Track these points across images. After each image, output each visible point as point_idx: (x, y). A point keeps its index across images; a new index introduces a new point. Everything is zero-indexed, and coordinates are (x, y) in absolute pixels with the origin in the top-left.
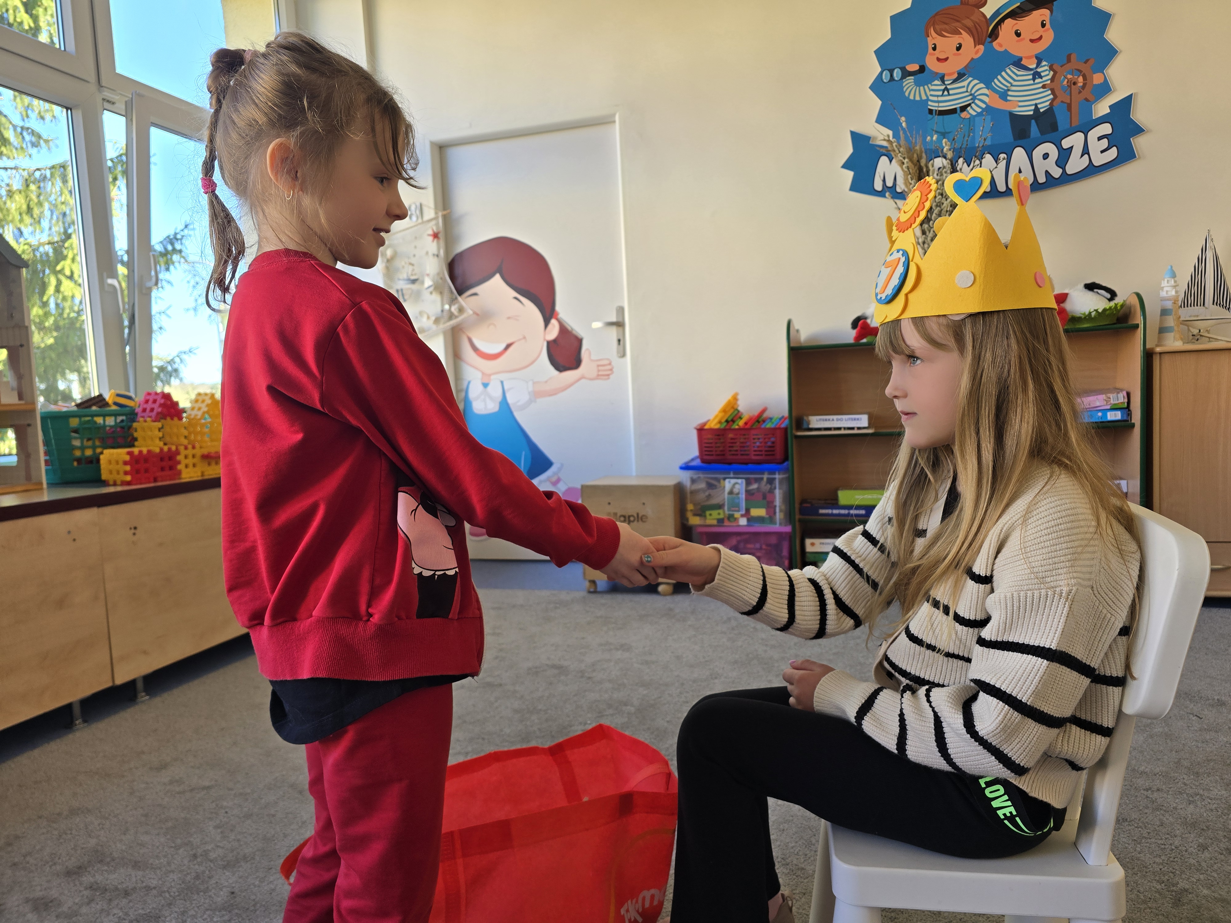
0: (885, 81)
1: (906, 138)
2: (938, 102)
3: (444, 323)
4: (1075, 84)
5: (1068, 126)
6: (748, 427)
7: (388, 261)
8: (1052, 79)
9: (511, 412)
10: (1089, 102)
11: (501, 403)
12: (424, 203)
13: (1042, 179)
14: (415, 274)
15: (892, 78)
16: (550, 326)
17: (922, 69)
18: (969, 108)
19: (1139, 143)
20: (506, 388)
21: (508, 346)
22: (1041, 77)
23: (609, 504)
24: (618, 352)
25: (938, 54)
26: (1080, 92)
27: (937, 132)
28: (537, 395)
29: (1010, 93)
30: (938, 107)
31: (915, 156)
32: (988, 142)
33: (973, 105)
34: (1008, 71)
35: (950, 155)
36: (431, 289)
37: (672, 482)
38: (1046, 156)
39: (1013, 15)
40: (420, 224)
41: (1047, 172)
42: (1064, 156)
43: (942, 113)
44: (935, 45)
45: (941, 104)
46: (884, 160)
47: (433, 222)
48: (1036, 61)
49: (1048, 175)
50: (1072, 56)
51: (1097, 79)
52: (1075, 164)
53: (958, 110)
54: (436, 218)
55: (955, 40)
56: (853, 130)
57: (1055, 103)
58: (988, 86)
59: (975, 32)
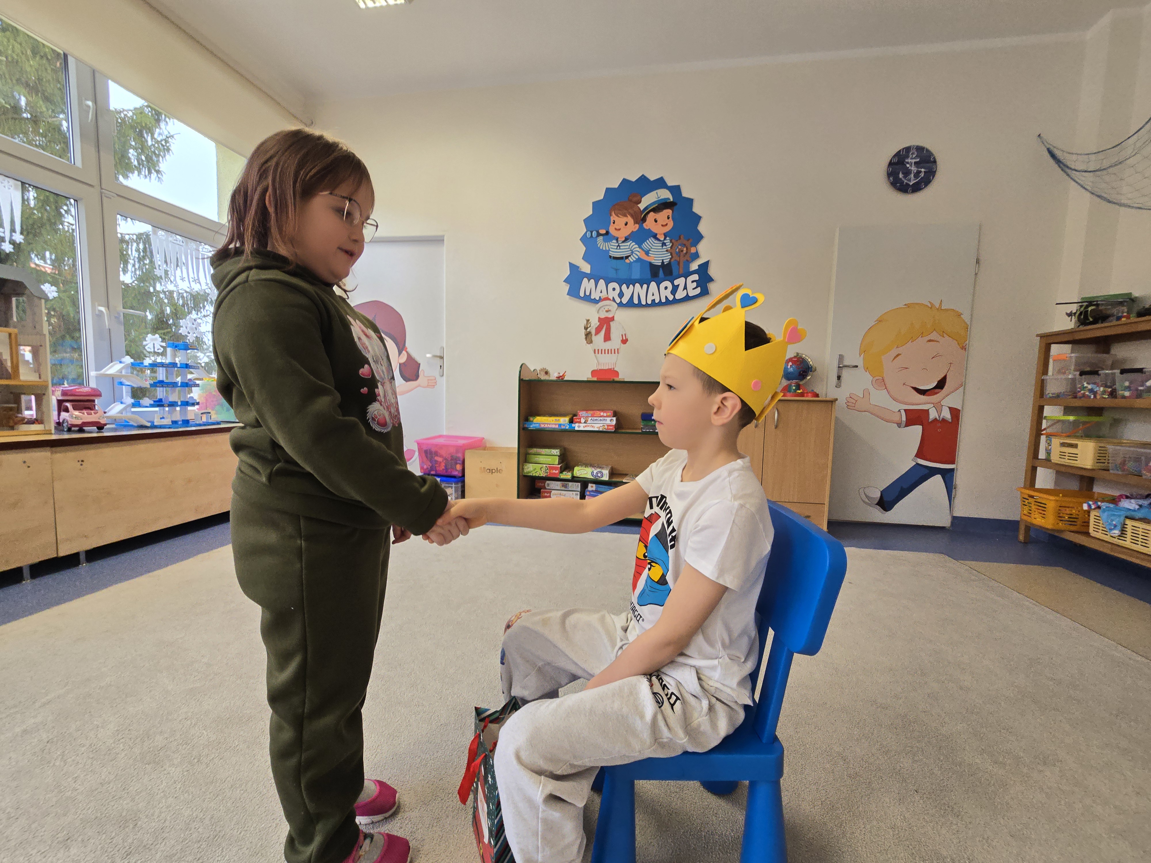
0: (588, 237)
2: (614, 252)
4: (682, 251)
5: (677, 274)
8: (671, 247)
10: (688, 262)
13: (663, 300)
15: (592, 236)
16: (402, 355)
17: (607, 233)
18: (630, 258)
19: (710, 286)
22: (666, 246)
25: (615, 226)
26: (684, 256)
27: (613, 268)
29: (650, 252)
30: (614, 255)
33: (632, 256)
34: (650, 240)
38: (666, 288)
39: (654, 210)
41: (666, 297)
42: (675, 289)
43: (616, 258)
44: (614, 221)
45: (616, 253)
46: (585, 280)
48: (664, 237)
49: (667, 299)
50: (681, 236)
51: (693, 250)
52: (680, 294)
53: (624, 258)
55: (624, 220)
56: (570, 261)
57: (672, 260)
58: (640, 247)
59: (634, 217)
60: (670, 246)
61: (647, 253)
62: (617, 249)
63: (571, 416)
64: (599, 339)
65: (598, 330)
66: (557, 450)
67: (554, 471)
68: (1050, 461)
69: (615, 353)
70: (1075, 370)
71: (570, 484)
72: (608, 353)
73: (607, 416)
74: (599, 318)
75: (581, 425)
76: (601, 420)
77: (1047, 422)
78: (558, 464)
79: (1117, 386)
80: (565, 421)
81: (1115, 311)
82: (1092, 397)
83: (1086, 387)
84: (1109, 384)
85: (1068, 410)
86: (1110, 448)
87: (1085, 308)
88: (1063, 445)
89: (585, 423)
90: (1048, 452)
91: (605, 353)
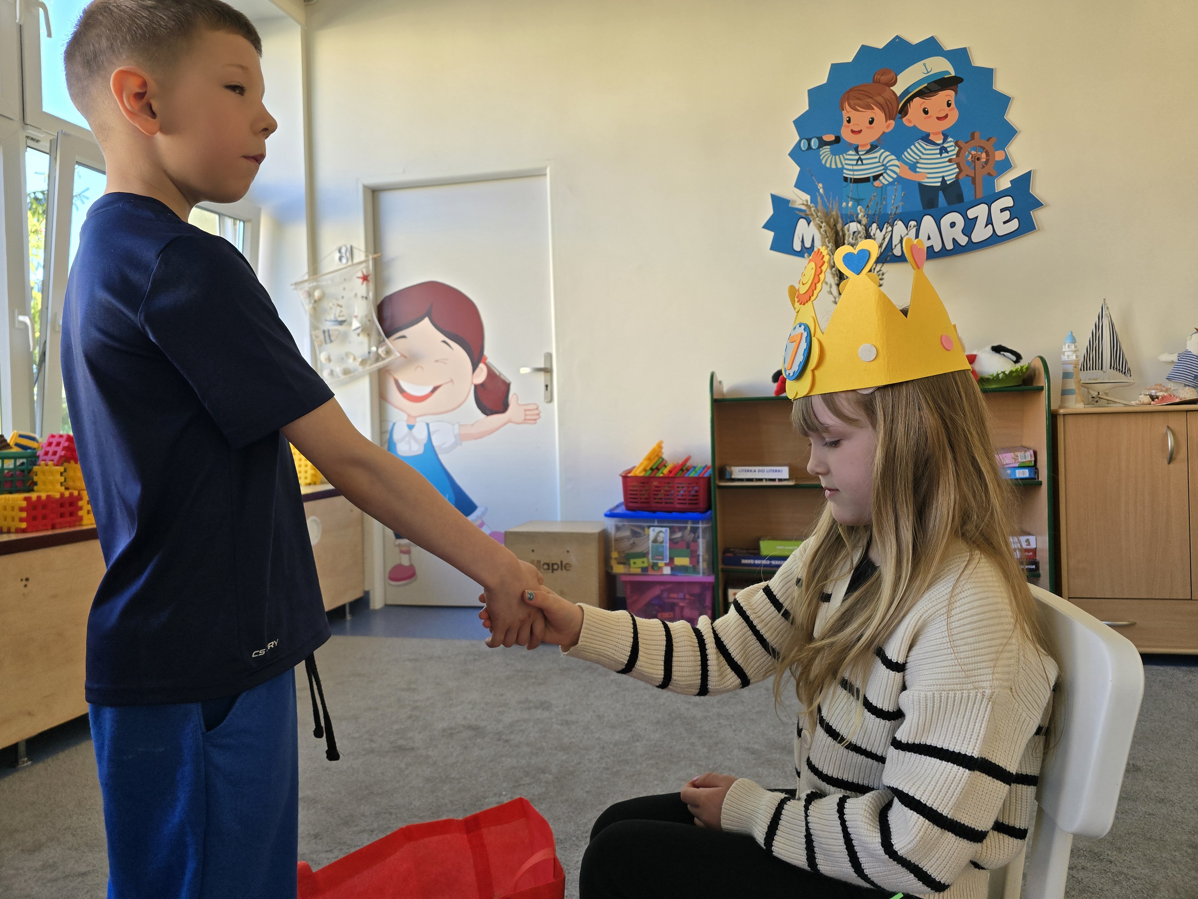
0: (803, 149)
1: (823, 203)
2: (853, 170)
3: (371, 365)
4: (978, 159)
5: (973, 198)
6: (670, 475)
7: (315, 302)
8: (958, 155)
9: (436, 455)
10: (991, 177)
11: (425, 446)
12: (354, 245)
13: (949, 246)
14: (343, 316)
15: (809, 147)
16: (478, 370)
17: (838, 140)
18: (881, 178)
19: (1038, 215)
20: (431, 430)
21: (435, 389)
22: (948, 152)
23: (533, 551)
24: (545, 398)
25: (853, 126)
26: (983, 167)
27: (852, 199)
28: (462, 438)
29: (919, 165)
30: (853, 175)
31: (832, 220)
32: (899, 211)
33: (885, 175)
34: (917, 145)
35: (864, 221)
36: (359, 331)
37: (595, 529)
38: (953, 225)
39: (921, 94)
40: (350, 266)
41: (954, 239)
42: (970, 225)
43: (857, 181)
44: (849, 118)
45: (856, 173)
46: (802, 222)
47: (363, 265)
48: (943, 137)
49: (955, 243)
50: (975, 134)
51: (999, 156)
52: (980, 233)
53: (871, 179)
54: (366, 261)
55: (868, 115)
56: (773, 193)
57: (961, 176)
58: (899, 158)
59: (886, 108)
60: (955, 152)
62: (857, 164)
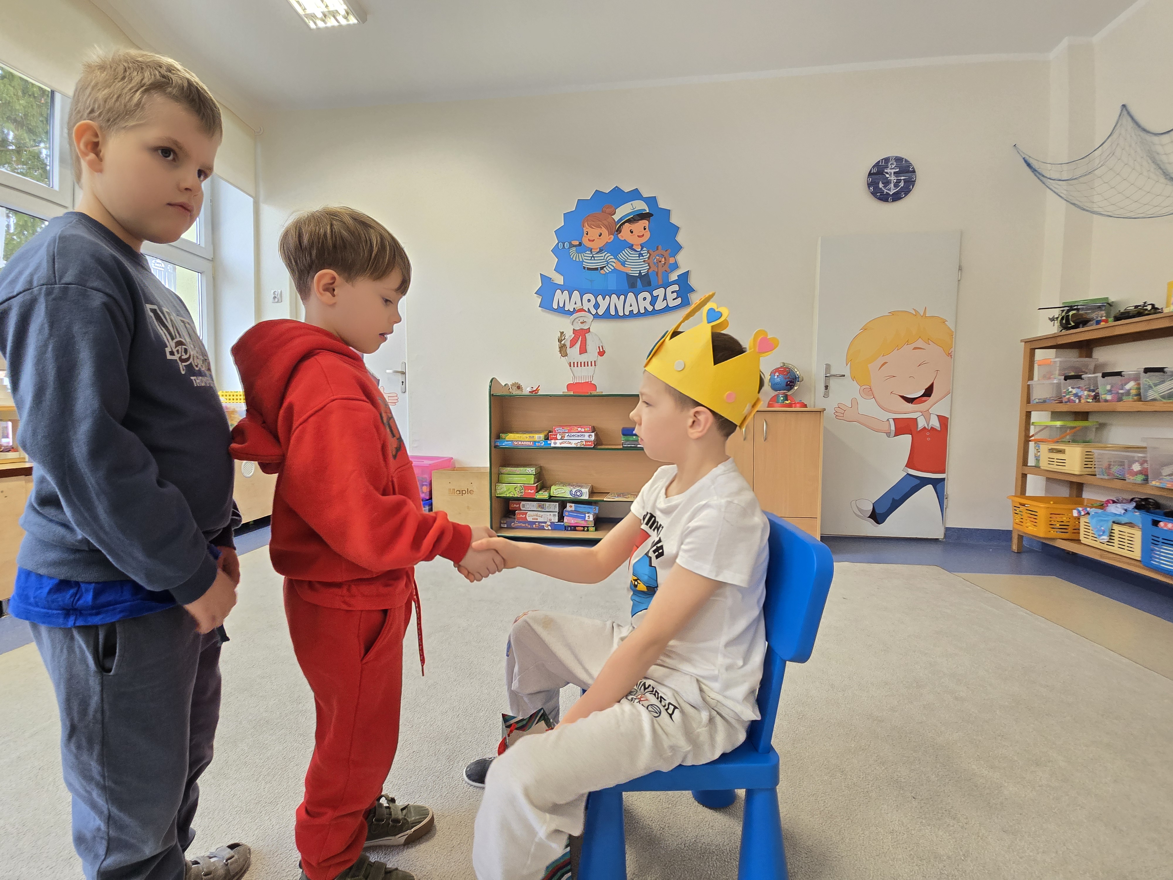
0: (560, 248)
2: (587, 263)
4: (660, 262)
5: (656, 284)
8: (649, 258)
10: (667, 273)
12: (283, 291)
13: (642, 311)
15: (564, 247)
17: (580, 244)
18: (605, 268)
19: (691, 296)
22: (643, 256)
25: (589, 237)
26: (663, 267)
29: (626, 263)
30: (588, 266)
32: (615, 288)
33: (607, 267)
34: (626, 251)
38: (645, 299)
39: (629, 221)
41: (645, 307)
42: (654, 300)
43: (590, 269)
44: (587, 232)
45: (590, 265)
46: (559, 292)
48: (641, 247)
49: (646, 310)
50: (659, 246)
51: (672, 260)
52: (660, 305)
53: (599, 269)
55: (598, 231)
56: (542, 273)
57: (650, 271)
58: (616, 258)
59: (608, 226)
60: (647, 257)
61: (623, 264)
62: (591, 260)
63: (547, 432)
64: (574, 352)
65: (573, 343)
66: (533, 469)
67: (530, 491)
68: (1039, 467)
69: (591, 366)
70: (1059, 375)
71: (547, 504)
72: (584, 366)
73: (585, 432)
74: (574, 329)
75: (557, 441)
76: (578, 436)
77: (1035, 428)
78: (534, 483)
79: (1100, 390)
80: (540, 437)
81: (1094, 315)
82: (1077, 401)
83: (1071, 392)
84: (1092, 388)
85: (1056, 415)
86: (1096, 452)
87: (1066, 313)
88: (1051, 450)
89: (561, 439)
90: (1037, 459)
91: (581, 366)
